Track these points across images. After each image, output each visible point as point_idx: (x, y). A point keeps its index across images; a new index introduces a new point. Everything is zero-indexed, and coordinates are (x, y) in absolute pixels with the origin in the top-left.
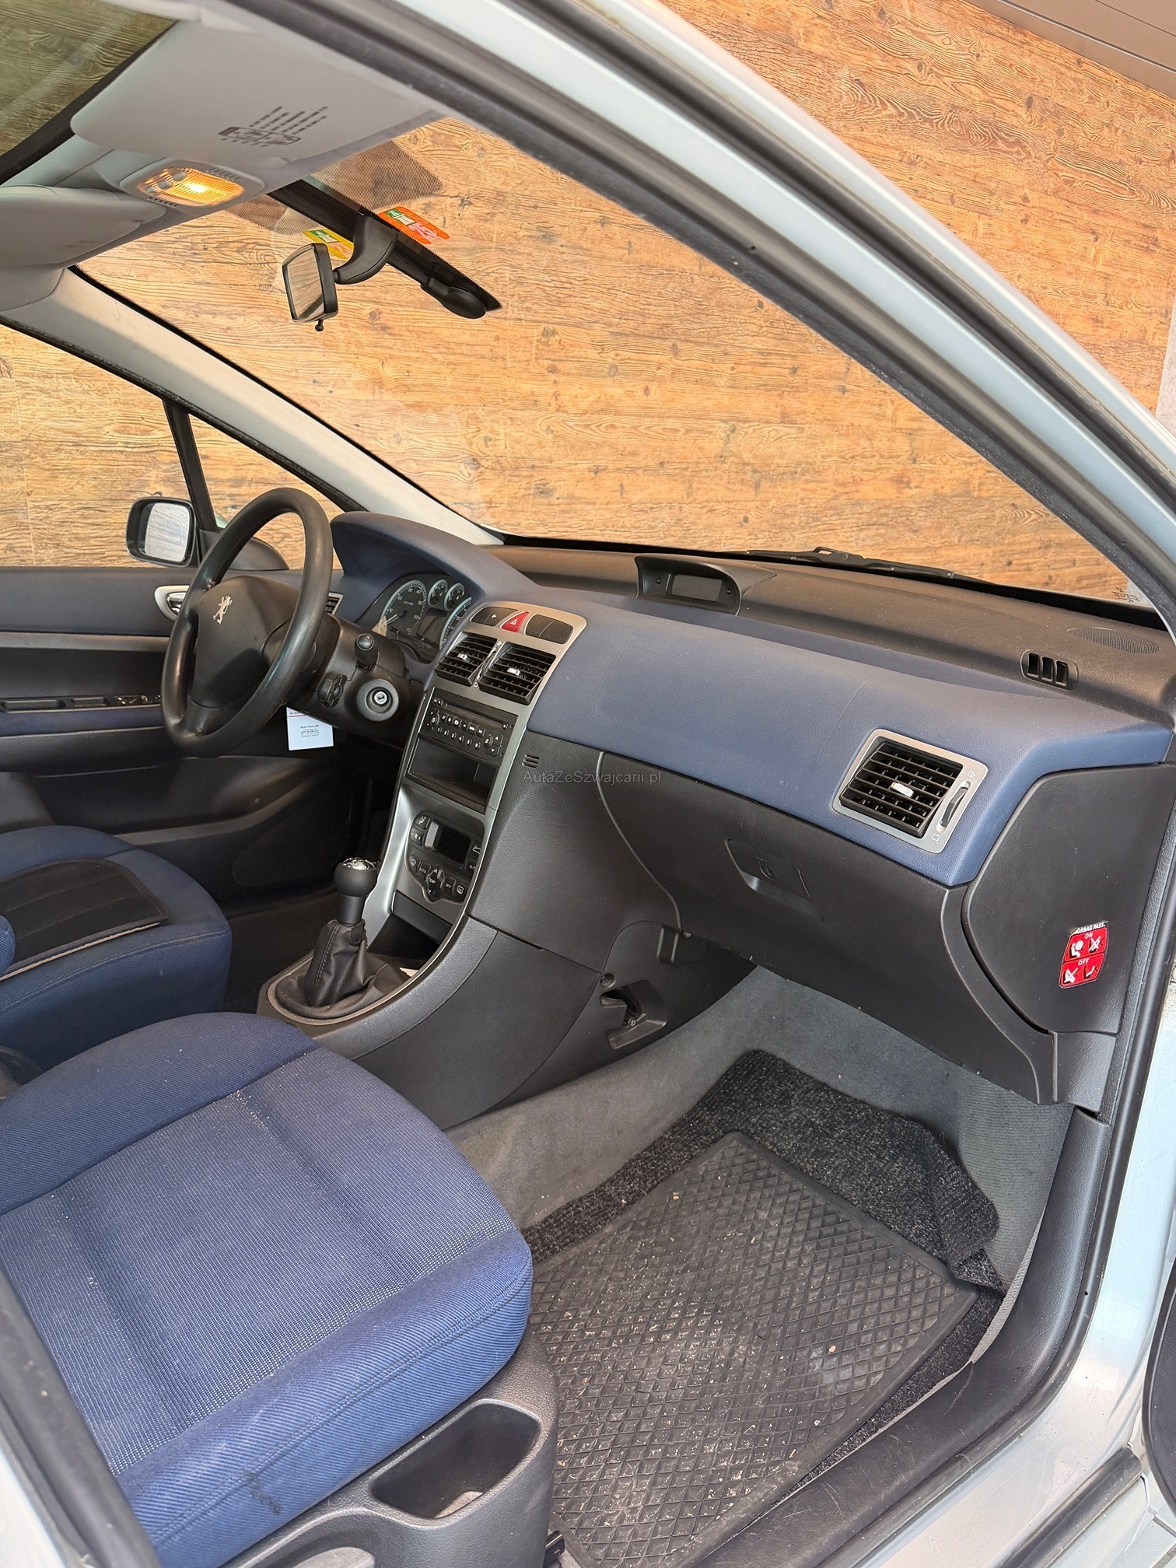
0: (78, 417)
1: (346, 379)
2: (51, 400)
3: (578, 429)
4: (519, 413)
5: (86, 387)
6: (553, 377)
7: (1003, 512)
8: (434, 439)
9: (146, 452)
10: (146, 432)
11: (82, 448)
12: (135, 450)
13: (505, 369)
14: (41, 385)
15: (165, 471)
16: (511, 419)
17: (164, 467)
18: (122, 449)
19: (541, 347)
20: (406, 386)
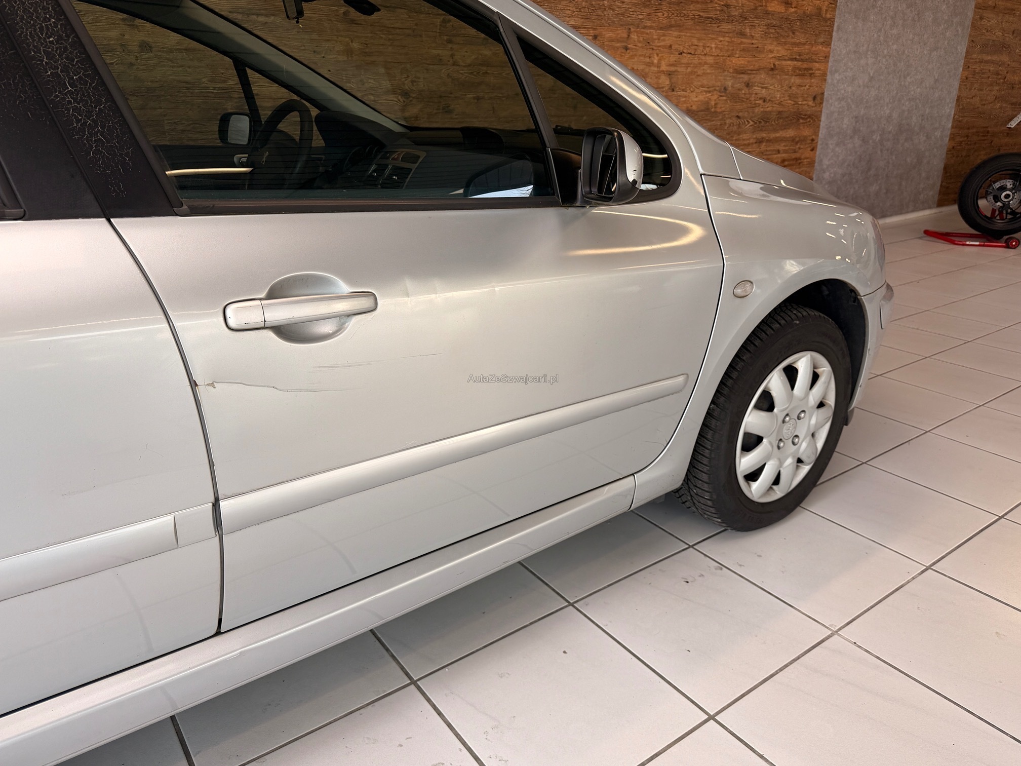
0: (188, 74)
1: (332, 49)
2: (173, 64)
3: (466, 75)
4: (432, 66)
5: (191, 57)
6: (450, 46)
7: (731, 121)
8: (383, 82)
9: (225, 92)
10: (225, 82)
11: (191, 91)
12: (219, 91)
13: (422, 41)
14: (168, 57)
15: (236, 103)
16: (427, 70)
17: (235, 100)
18: (212, 91)
19: (442, 28)
20: (366, 53)
